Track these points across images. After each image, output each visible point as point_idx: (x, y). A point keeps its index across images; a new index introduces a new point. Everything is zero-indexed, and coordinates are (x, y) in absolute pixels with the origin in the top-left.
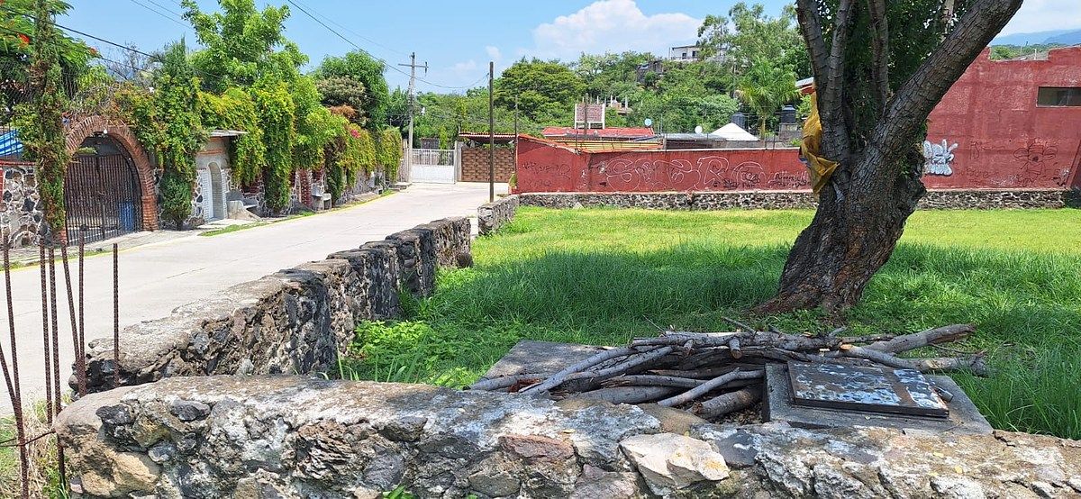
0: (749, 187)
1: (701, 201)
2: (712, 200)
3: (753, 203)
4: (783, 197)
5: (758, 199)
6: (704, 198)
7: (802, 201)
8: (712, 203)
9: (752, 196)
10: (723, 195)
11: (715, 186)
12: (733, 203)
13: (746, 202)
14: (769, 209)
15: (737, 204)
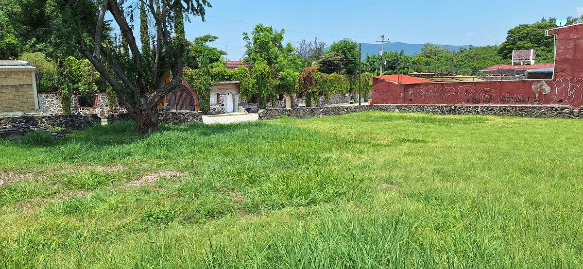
0: (487, 102)
1: (458, 110)
2: (464, 110)
3: (487, 112)
4: (504, 109)
5: (490, 110)
6: (460, 108)
7: (516, 111)
8: (463, 111)
9: (486, 108)
10: (470, 107)
11: (468, 101)
12: (475, 111)
13: (483, 111)
14: (496, 115)
15: (478, 112)
